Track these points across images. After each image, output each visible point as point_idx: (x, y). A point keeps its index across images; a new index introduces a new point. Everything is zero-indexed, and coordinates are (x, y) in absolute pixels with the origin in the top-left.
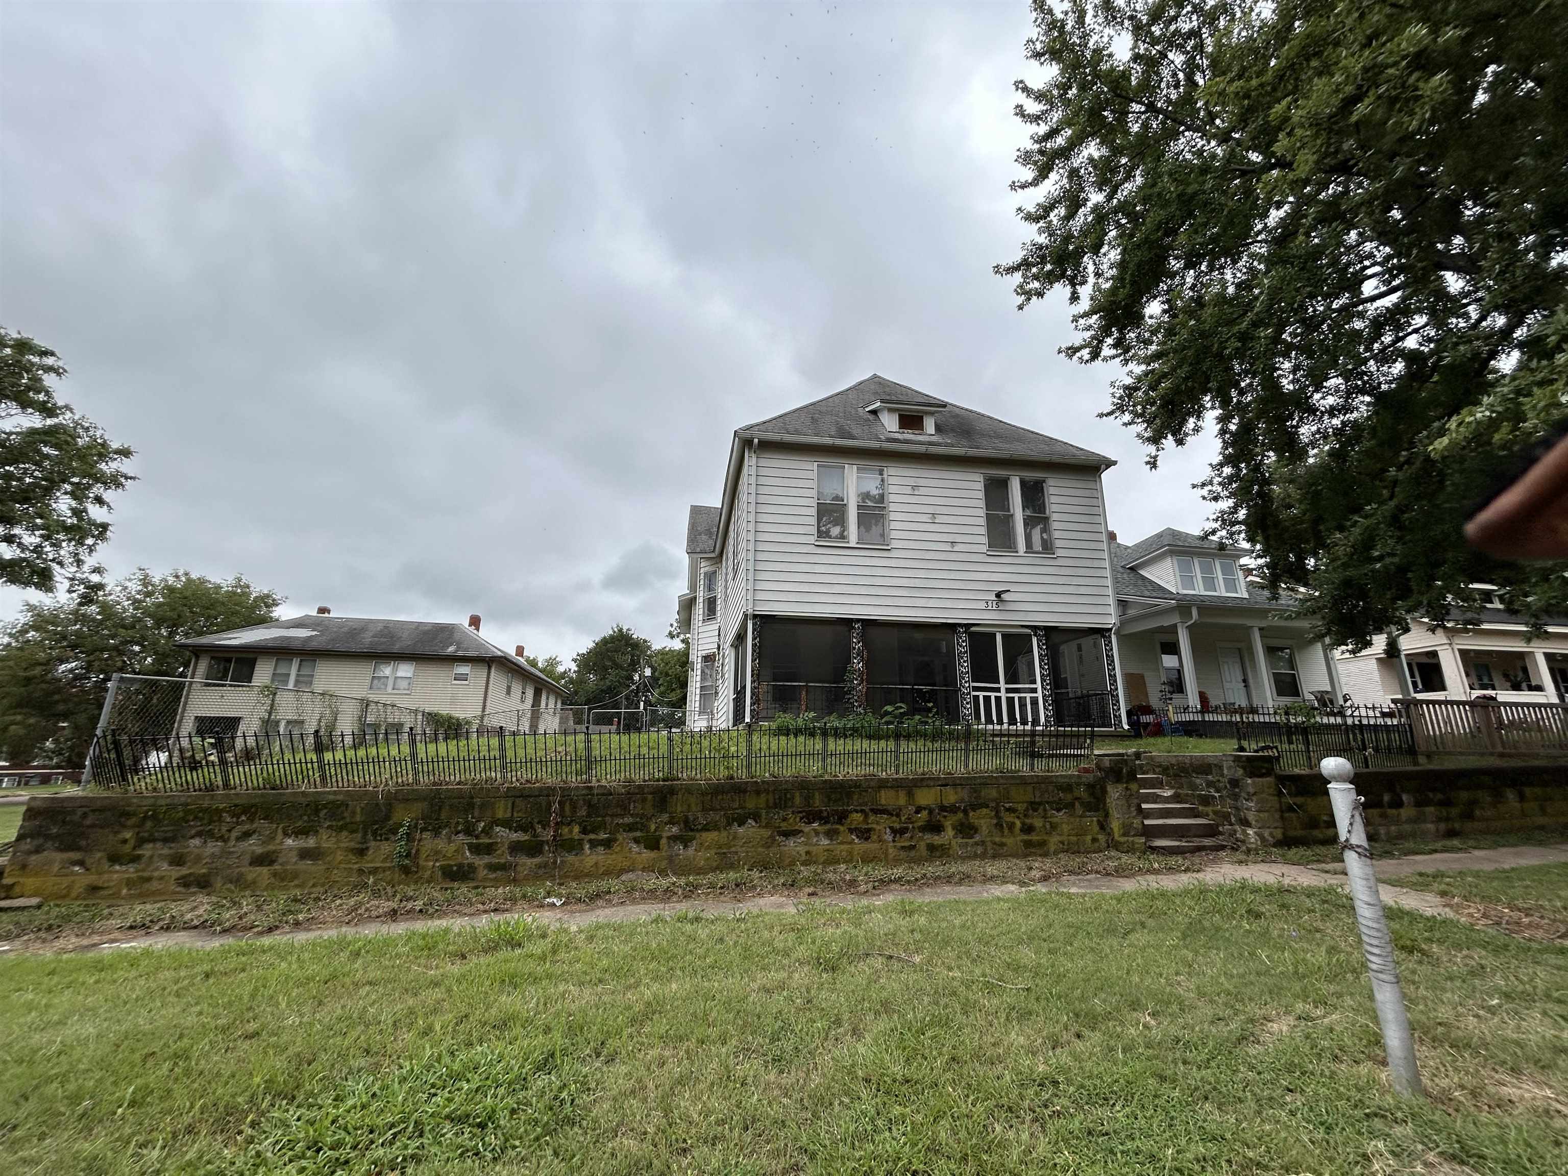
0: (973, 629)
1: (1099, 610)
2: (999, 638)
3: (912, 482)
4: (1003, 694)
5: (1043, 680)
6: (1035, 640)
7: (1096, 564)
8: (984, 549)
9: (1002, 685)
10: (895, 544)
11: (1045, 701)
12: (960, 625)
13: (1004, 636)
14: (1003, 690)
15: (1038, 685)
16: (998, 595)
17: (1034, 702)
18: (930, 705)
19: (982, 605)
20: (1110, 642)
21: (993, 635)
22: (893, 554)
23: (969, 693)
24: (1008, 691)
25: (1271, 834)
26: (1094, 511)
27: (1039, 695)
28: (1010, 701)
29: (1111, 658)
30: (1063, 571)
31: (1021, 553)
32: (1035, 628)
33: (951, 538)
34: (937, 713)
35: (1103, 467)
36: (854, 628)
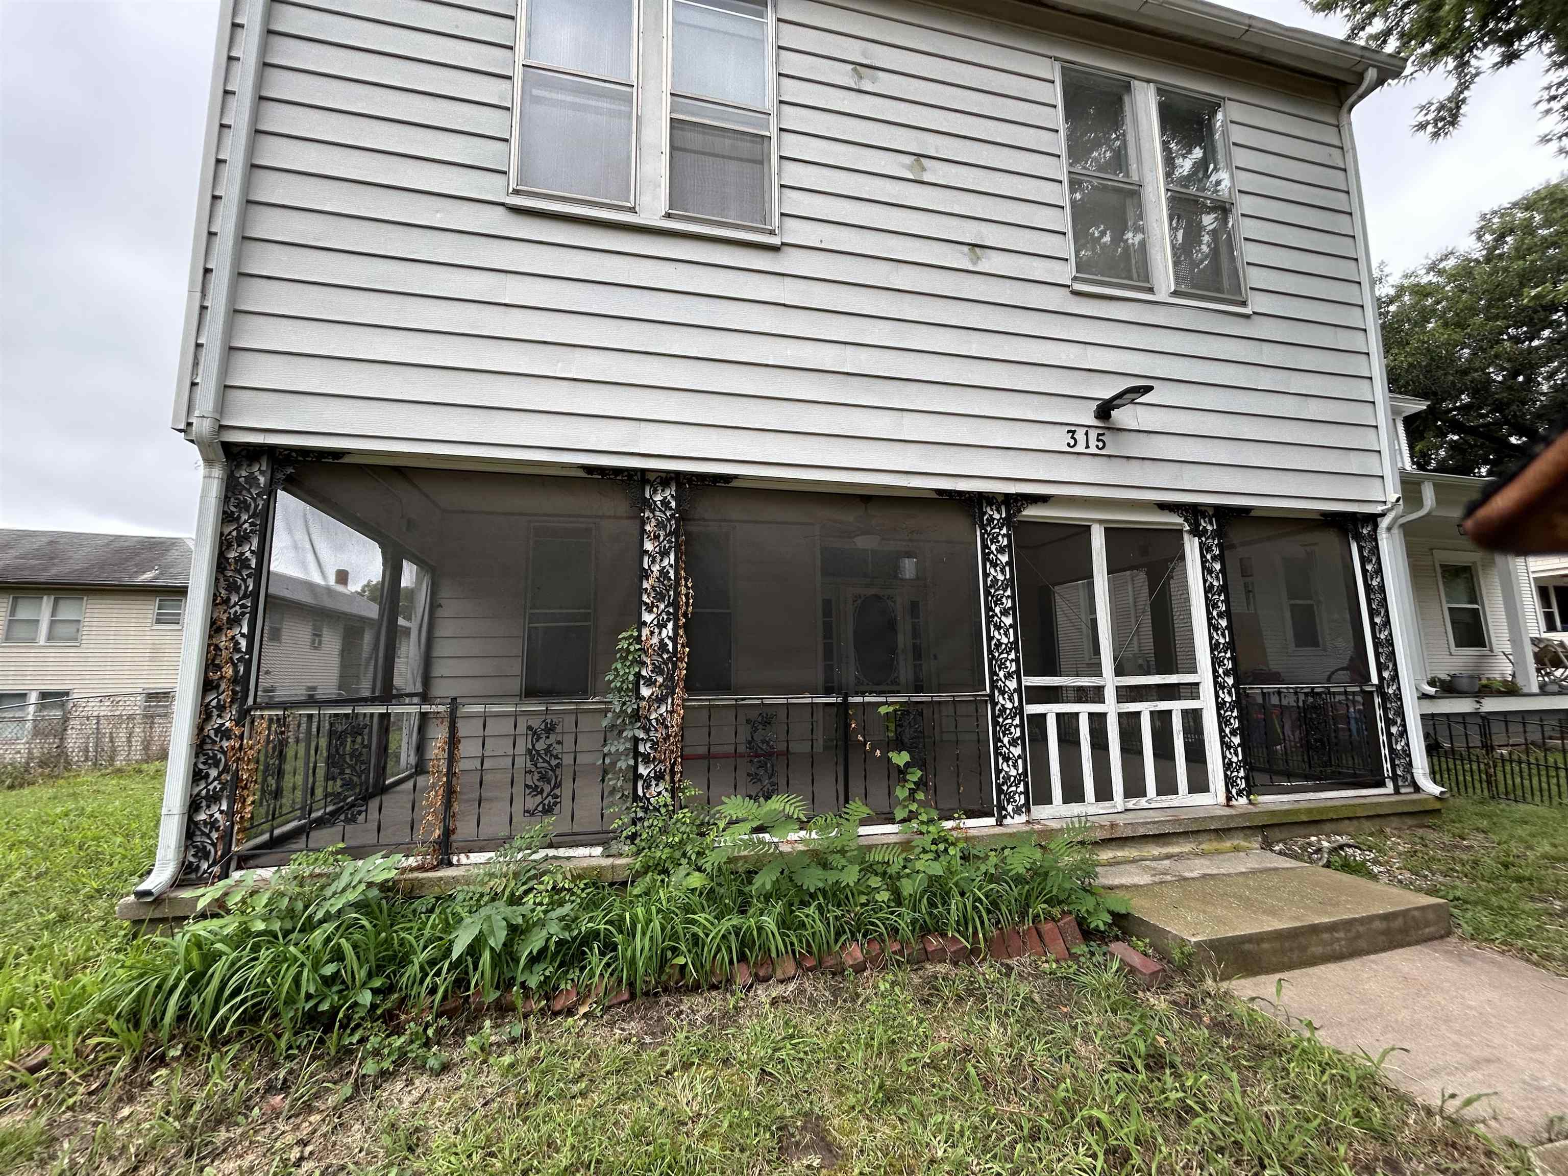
0: (1031, 512)
1: (1354, 464)
2: (1098, 541)
3: (854, 51)
4: (1111, 707)
5: (1216, 662)
6: (1192, 548)
7: (1344, 340)
8: (1065, 273)
9: (1109, 680)
10: (796, 232)
11: (1222, 721)
12: (994, 498)
13: (1112, 533)
14: (1110, 694)
15: (1204, 675)
16: (1104, 410)
17: (1193, 719)
18: (901, 758)
19: (1058, 440)
20: (1376, 550)
21: (1084, 531)
22: (790, 262)
23: (1020, 711)
24: (1126, 694)
26: (1337, 200)
27: (1206, 703)
28: (1129, 723)
29: (1377, 596)
30: (1270, 354)
31: (1162, 295)
32: (1192, 512)
33: (969, 232)
34: (921, 784)
35: (1371, 74)
36: (647, 504)
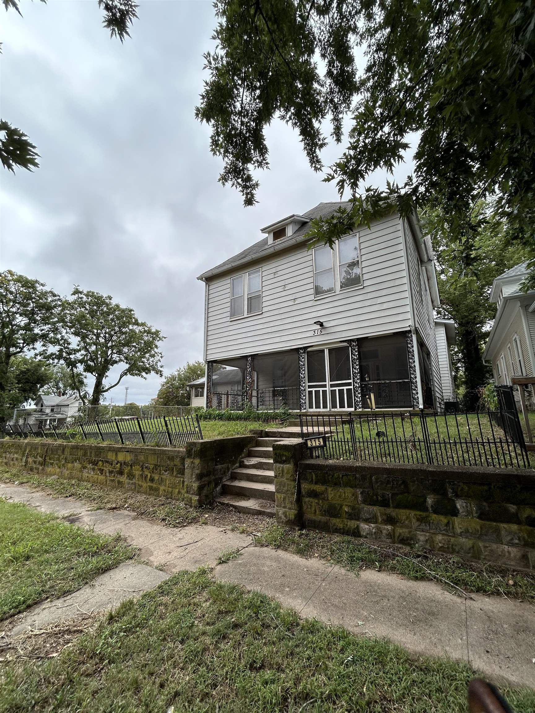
0: (309, 349)
1: (400, 318)
2: (326, 352)
3: (274, 270)
4: (328, 389)
5: (355, 377)
6: (350, 349)
7: (398, 282)
8: (313, 297)
9: (328, 383)
10: (264, 310)
11: (355, 391)
12: (301, 348)
13: (329, 350)
14: (328, 386)
15: (352, 380)
16: (321, 325)
17: (350, 392)
20: (412, 341)
21: (323, 350)
23: (306, 390)
24: (332, 386)
25: (285, 514)
27: (352, 387)
28: (333, 392)
30: (369, 296)
31: (337, 293)
32: (351, 341)
33: (294, 297)
36: (248, 360)
